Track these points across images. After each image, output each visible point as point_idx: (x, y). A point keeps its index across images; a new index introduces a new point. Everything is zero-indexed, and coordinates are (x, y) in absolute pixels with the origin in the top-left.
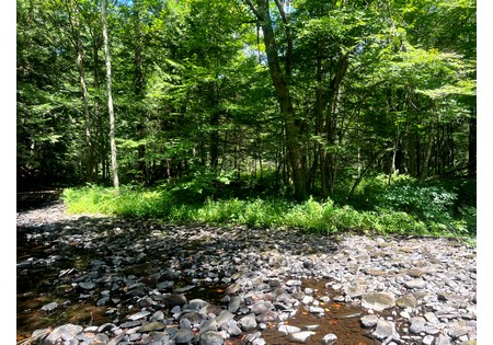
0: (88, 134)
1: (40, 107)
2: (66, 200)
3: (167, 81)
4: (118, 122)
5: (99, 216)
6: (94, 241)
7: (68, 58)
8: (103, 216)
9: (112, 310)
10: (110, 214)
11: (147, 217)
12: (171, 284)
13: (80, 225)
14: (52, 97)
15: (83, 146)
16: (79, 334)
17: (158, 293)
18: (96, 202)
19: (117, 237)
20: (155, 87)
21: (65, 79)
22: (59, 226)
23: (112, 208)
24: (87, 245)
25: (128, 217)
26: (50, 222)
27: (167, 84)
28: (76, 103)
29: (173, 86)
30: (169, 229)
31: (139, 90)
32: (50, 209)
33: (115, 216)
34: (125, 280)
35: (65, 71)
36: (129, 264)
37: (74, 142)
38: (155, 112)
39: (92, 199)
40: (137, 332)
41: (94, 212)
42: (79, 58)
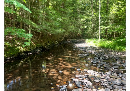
0: (93, 26)
1: (83, 20)
2: (87, 42)
3: (117, 8)
4: (101, 22)
5: (95, 46)
6: (94, 52)
7: (89, 6)
8: (96, 46)
9: (101, 70)
10: (98, 46)
11: (108, 48)
12: (118, 67)
13: (91, 48)
14: (85, 17)
15: (91, 29)
16: (94, 73)
17: (114, 69)
18: (94, 43)
19: (100, 52)
20: (113, 10)
21: (88, 12)
22: (86, 48)
23: (98, 45)
24: (93, 53)
25: (103, 47)
26: (84, 46)
27: (117, 9)
28: (90, 18)
29: (119, 9)
30: (115, 52)
31: (107, 12)
32: (84, 44)
33: (99, 47)
34: (104, 63)
35: (88, 10)
36: (104, 59)
37: (89, 28)
38: (112, 18)
39: (93, 42)
40: (109, 77)
41: (94, 45)
42: (92, 6)
